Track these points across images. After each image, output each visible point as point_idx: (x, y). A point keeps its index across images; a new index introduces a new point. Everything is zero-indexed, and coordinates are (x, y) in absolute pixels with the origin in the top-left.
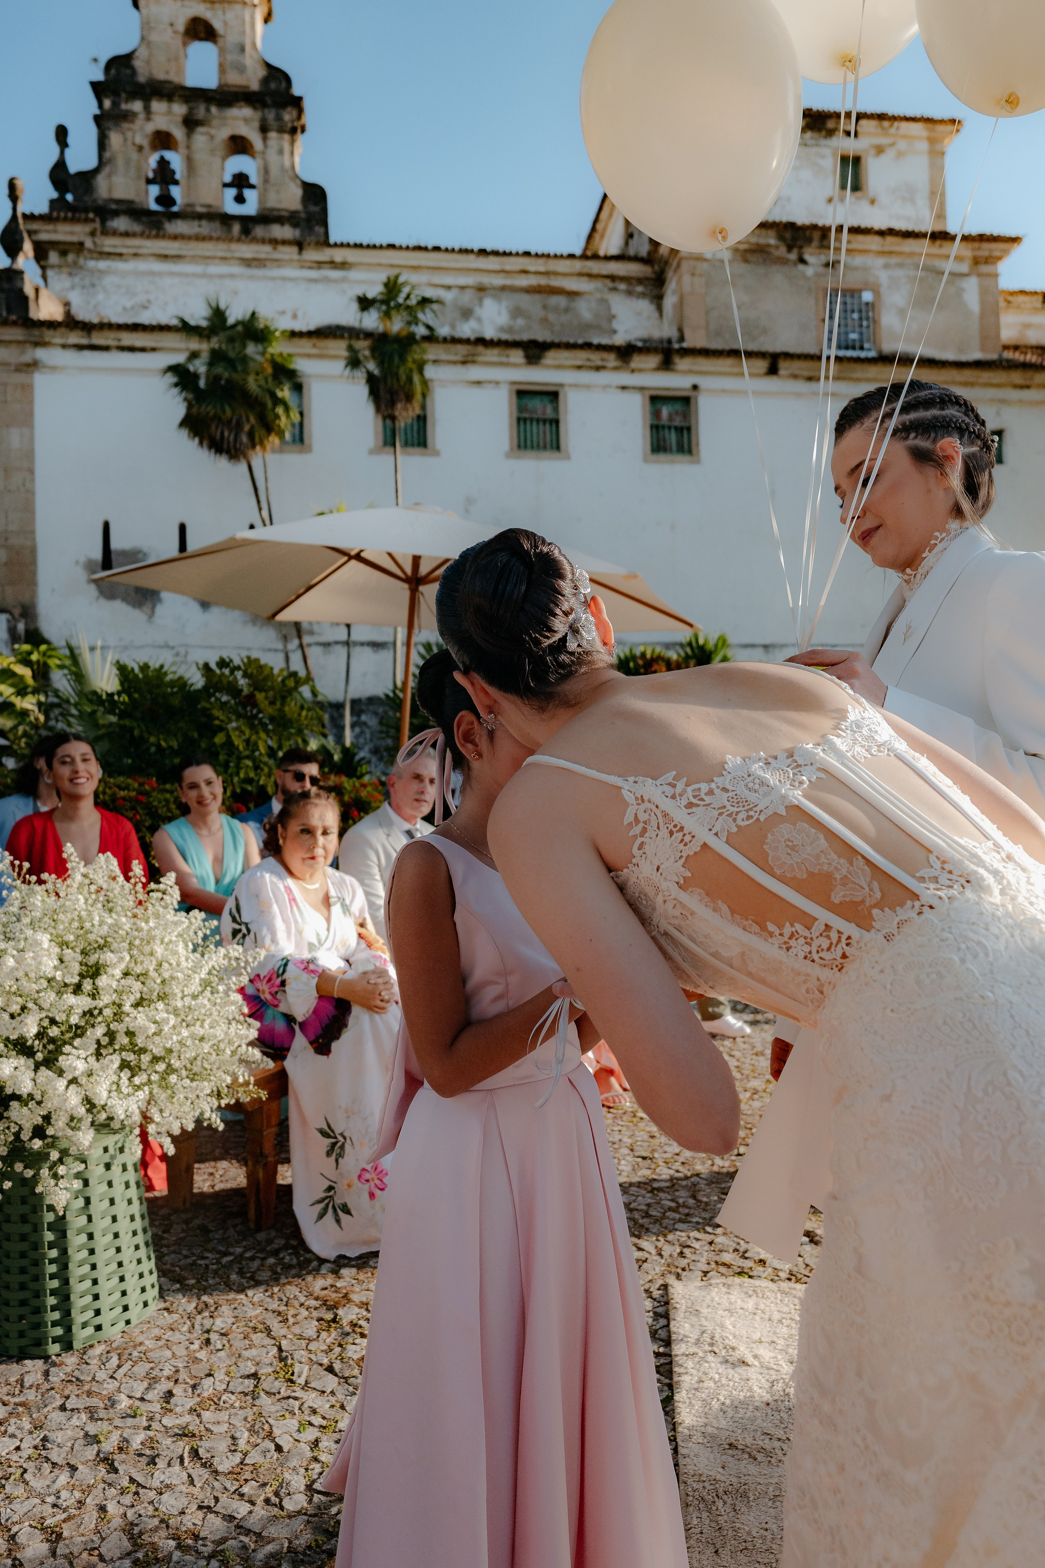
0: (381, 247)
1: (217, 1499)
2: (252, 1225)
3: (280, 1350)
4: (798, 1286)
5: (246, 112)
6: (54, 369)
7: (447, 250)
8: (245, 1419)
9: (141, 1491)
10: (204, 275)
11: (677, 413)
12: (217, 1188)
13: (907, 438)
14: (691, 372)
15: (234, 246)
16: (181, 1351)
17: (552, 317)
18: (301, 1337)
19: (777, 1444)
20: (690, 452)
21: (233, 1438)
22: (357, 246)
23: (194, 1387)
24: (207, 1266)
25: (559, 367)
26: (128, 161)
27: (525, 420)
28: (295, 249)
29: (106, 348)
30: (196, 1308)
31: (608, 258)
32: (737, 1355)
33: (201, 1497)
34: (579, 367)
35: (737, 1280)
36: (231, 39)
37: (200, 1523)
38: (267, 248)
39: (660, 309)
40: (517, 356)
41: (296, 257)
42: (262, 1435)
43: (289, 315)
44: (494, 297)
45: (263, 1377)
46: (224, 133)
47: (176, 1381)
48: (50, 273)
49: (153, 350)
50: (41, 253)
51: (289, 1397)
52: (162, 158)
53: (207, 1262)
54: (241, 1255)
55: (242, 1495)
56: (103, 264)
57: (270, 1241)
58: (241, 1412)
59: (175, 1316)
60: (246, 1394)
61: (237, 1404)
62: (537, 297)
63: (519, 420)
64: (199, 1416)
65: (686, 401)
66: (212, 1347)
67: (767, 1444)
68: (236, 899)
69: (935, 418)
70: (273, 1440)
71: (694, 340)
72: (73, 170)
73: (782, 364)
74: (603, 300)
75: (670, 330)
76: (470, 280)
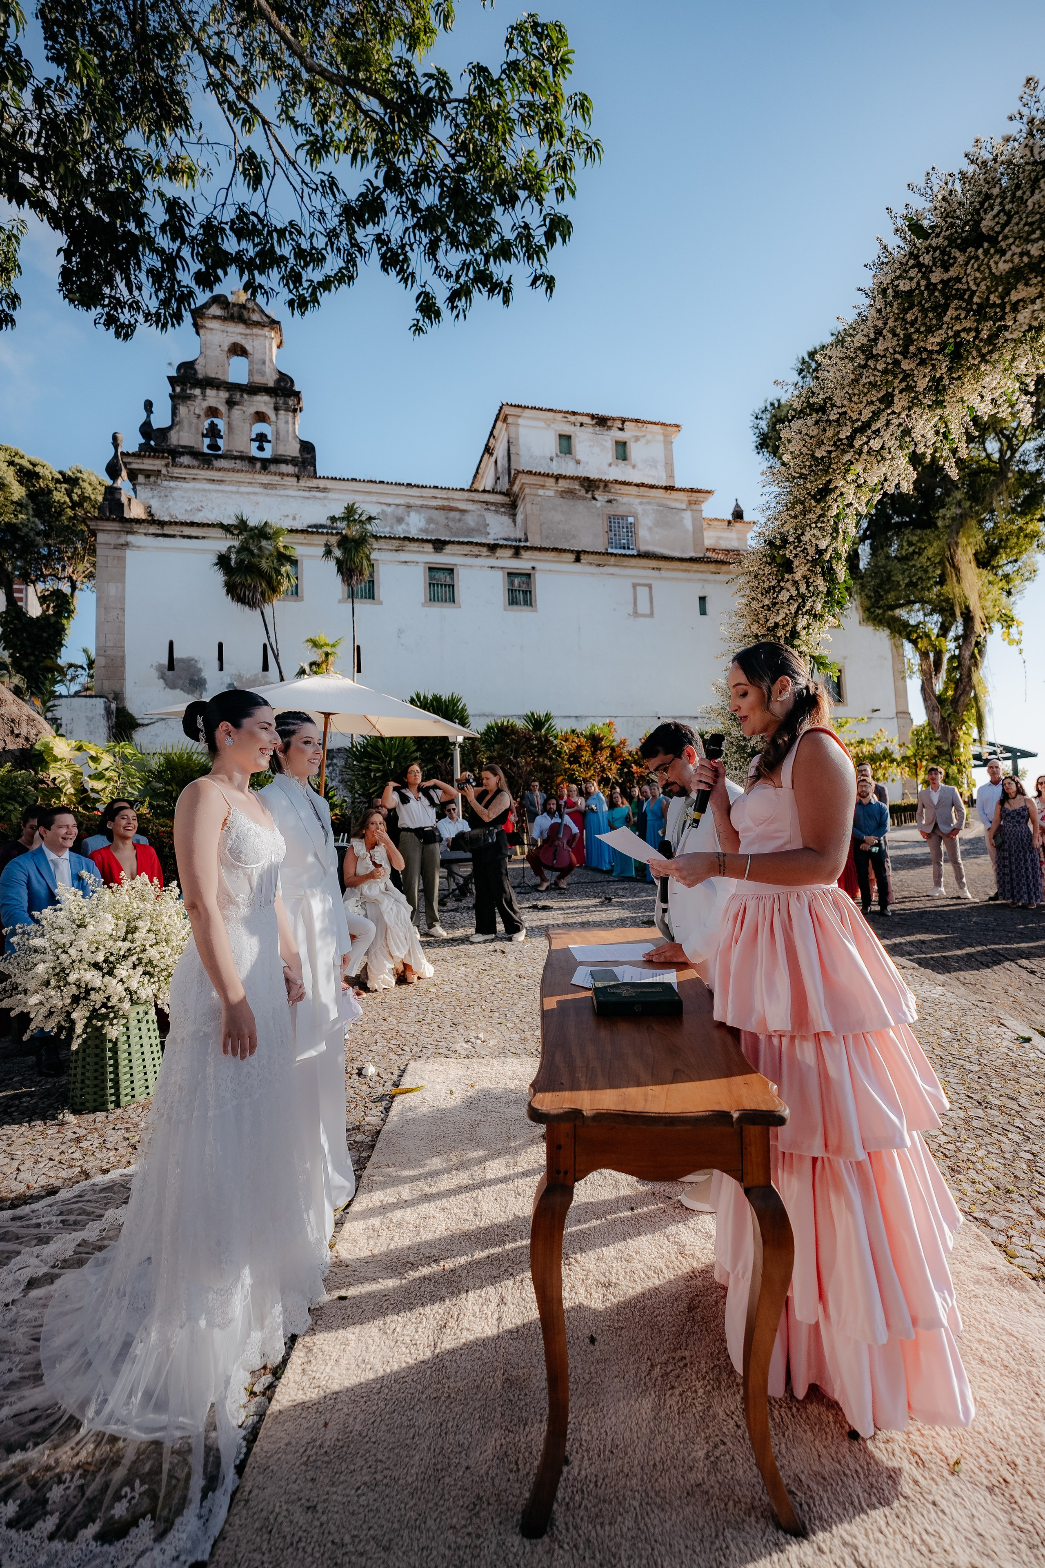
0: (347, 480)
5: (266, 398)
6: (139, 548)
7: (387, 483)
10: (237, 492)
11: (523, 583)
14: (531, 559)
15: (257, 476)
17: (450, 524)
20: (531, 604)
25: (453, 555)
26: (190, 424)
27: (434, 585)
28: (295, 479)
29: (174, 536)
31: (484, 491)
34: (466, 555)
36: (257, 356)
38: (278, 478)
39: (514, 521)
40: (429, 547)
41: (295, 484)
43: (291, 517)
44: (417, 511)
46: (253, 410)
48: (138, 488)
49: (204, 538)
50: (133, 476)
52: (212, 422)
56: (173, 484)
62: (442, 512)
63: (430, 584)
65: (529, 575)
71: (534, 541)
72: (155, 427)
73: (582, 557)
74: (481, 516)
75: (520, 534)
76: (401, 501)
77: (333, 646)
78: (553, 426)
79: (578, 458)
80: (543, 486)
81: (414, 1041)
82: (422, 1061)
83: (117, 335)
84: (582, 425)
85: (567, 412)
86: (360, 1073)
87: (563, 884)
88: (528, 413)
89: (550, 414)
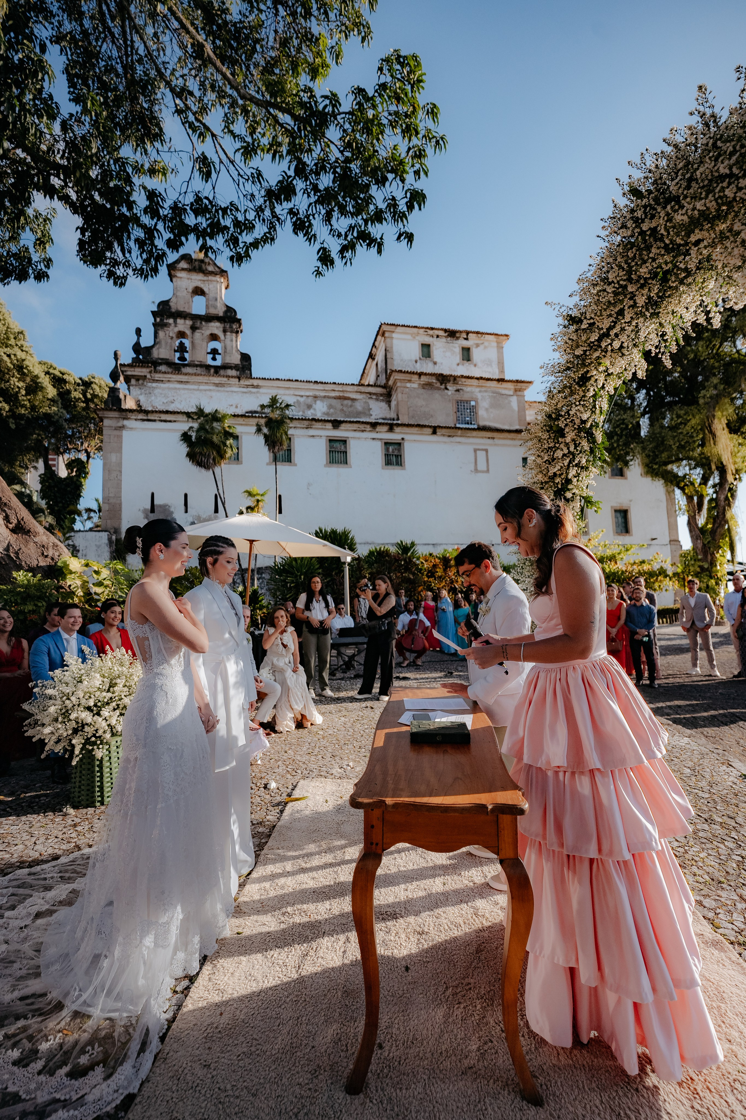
0: (274, 379)
5: (218, 324)
6: (131, 429)
7: (301, 381)
10: (198, 390)
11: (395, 449)
14: (401, 433)
15: (211, 378)
17: (345, 409)
20: (401, 465)
25: (346, 430)
26: (166, 344)
27: (332, 451)
28: (237, 380)
29: (155, 421)
31: (369, 385)
34: (355, 431)
36: (211, 295)
38: (225, 379)
39: (390, 406)
40: (329, 426)
41: (237, 383)
43: (234, 406)
44: (321, 400)
46: (208, 333)
48: (131, 388)
49: (175, 421)
50: (128, 380)
52: (181, 342)
56: (154, 385)
62: (339, 400)
63: (330, 451)
65: (399, 444)
71: (403, 420)
72: (143, 346)
73: (438, 430)
74: (366, 402)
75: (393, 415)
76: (310, 393)
77: (262, 495)
78: (417, 338)
79: (435, 360)
80: (410, 381)
81: (304, 766)
82: (309, 780)
83: (115, 283)
84: (438, 336)
85: (427, 328)
86: (265, 787)
87: (419, 662)
88: (399, 329)
89: (416, 330)
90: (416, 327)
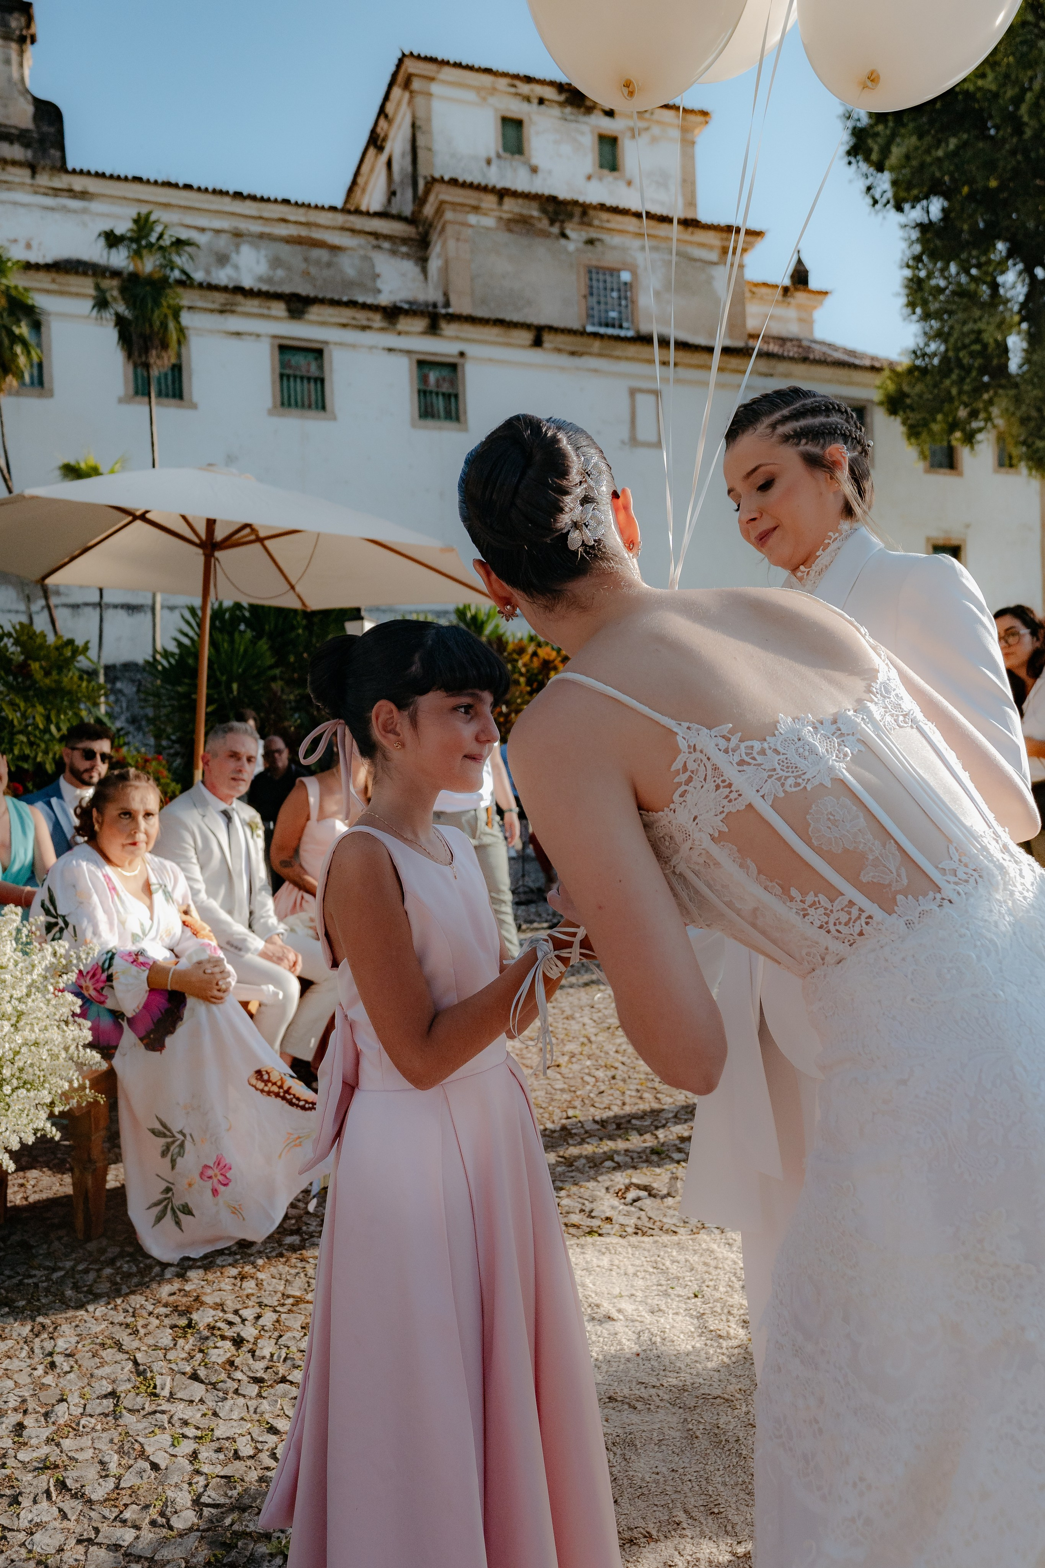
0: (126, 179)
1: (97, 1530)
2: (80, 1236)
3: (136, 1363)
4: (646, 1239)
7: (199, 189)
8: (111, 1441)
9: (9, 1535)
11: (444, 379)
12: (31, 1200)
13: (798, 444)
14: (457, 338)
16: (23, 1379)
17: (313, 270)
18: (156, 1348)
19: (653, 1391)
20: (458, 419)
21: (101, 1463)
22: (98, 175)
23: (46, 1415)
24: (36, 1285)
25: (323, 324)
27: (288, 377)
28: (27, 172)
30: (32, 1330)
31: (371, 214)
32: (602, 1311)
33: (78, 1530)
34: (344, 326)
35: (589, 1239)
37: (83, 1558)
39: (424, 271)
40: (279, 309)
41: (28, 180)
42: (133, 1455)
43: (22, 244)
44: (252, 244)
45: (123, 1395)
47: (25, 1412)
51: (155, 1412)
53: (35, 1280)
54: (73, 1268)
55: (124, 1522)
57: (102, 1251)
58: (104, 1435)
59: (10, 1343)
60: (106, 1415)
61: (99, 1427)
62: (298, 248)
63: (282, 376)
64: (58, 1445)
65: (453, 367)
66: (58, 1370)
67: (644, 1393)
68: (49, 889)
69: (822, 424)
70: (147, 1459)
71: (459, 306)
73: (547, 338)
74: (366, 257)
75: (436, 294)
76: (225, 224)
78: (492, 100)
79: (534, 161)
80: (476, 209)
84: (541, 101)
85: (516, 77)
88: (448, 73)
89: (487, 79)
90: (488, 71)
